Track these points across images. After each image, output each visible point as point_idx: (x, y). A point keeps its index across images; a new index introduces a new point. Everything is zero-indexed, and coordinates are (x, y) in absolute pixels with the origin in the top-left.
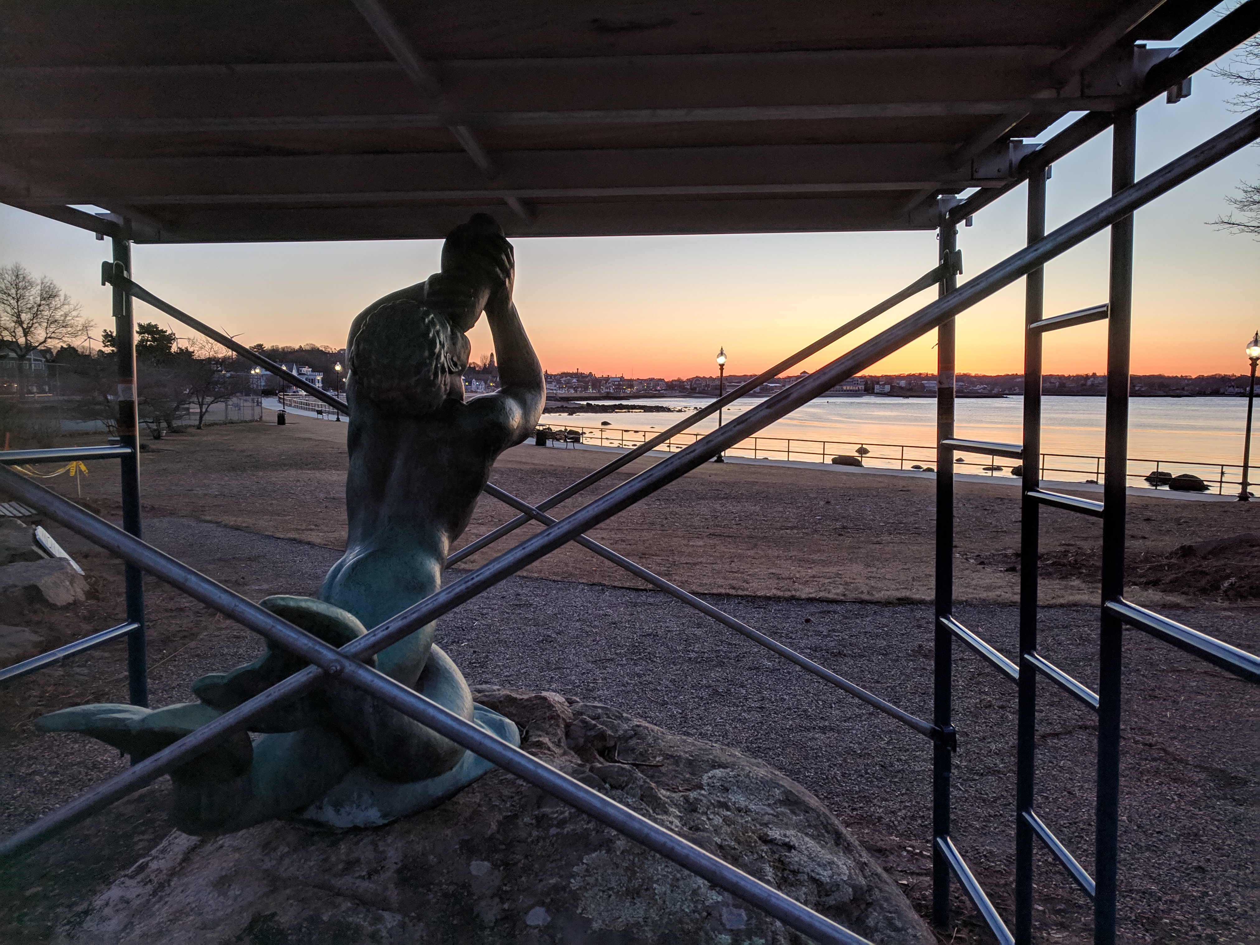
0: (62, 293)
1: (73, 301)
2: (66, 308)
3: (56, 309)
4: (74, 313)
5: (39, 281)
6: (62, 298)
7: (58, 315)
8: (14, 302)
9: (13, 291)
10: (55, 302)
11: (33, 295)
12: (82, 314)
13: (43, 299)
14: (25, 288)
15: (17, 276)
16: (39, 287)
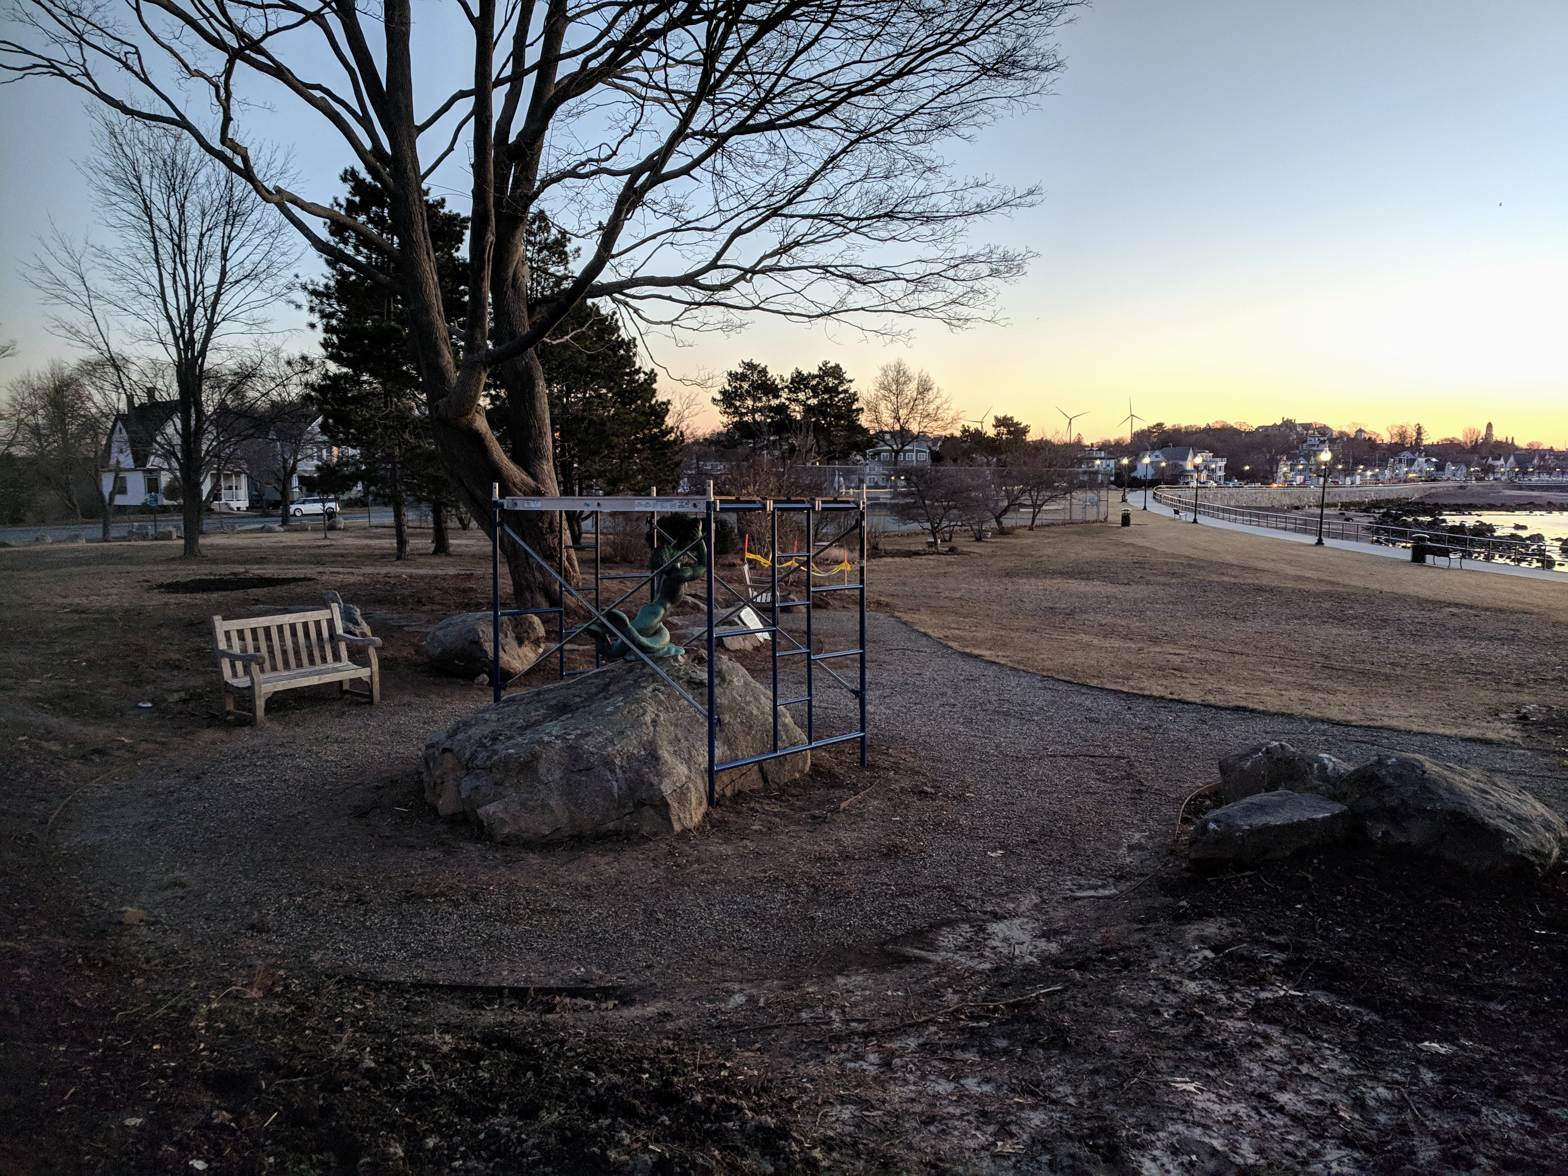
0: (935, 386)
1: (945, 394)
2: (937, 402)
3: (929, 403)
4: (945, 406)
5: (917, 376)
6: (935, 391)
7: (931, 408)
8: (893, 398)
9: (894, 387)
10: (930, 395)
11: (911, 389)
12: (952, 406)
13: (919, 393)
14: (905, 383)
15: (898, 372)
16: (916, 382)
